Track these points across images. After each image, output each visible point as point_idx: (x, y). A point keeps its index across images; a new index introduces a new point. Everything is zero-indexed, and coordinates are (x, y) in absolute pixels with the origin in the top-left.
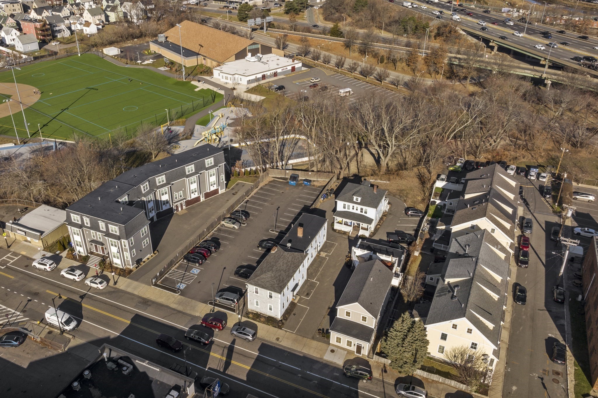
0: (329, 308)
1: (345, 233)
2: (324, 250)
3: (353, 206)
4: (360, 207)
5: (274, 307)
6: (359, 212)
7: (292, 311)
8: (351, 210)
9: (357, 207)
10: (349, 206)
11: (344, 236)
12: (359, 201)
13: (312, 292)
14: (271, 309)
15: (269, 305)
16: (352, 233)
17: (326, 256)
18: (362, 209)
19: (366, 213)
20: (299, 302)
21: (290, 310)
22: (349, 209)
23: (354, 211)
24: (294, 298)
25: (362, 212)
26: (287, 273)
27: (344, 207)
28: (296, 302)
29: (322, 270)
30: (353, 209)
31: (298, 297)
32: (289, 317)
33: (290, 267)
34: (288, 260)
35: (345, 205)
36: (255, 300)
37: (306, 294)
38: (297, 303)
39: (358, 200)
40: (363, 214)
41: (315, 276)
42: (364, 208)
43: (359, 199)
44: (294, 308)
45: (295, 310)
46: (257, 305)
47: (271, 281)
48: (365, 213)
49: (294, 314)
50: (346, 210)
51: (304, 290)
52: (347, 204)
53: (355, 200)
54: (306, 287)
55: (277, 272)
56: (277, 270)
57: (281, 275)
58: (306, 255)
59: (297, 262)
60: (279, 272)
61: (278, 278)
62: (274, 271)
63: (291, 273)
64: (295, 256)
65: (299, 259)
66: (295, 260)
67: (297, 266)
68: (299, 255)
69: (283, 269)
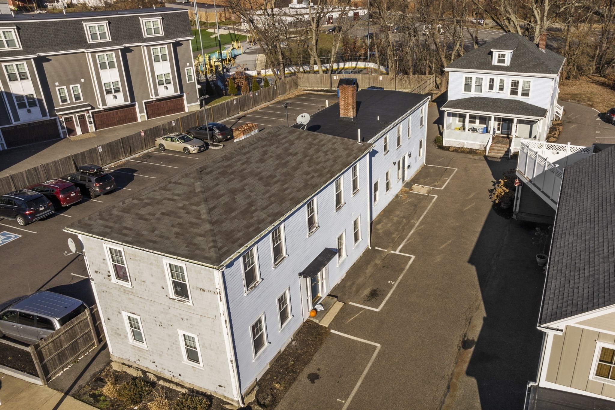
0: (466, 344)
1: (472, 152)
2: (422, 181)
3: (492, 81)
4: (508, 79)
5: (203, 346)
6: (506, 95)
7: (306, 363)
8: (486, 93)
9: (502, 81)
10: (479, 81)
11: (470, 156)
12: (507, 63)
13: (391, 286)
14: (193, 356)
15: (181, 333)
16: (490, 149)
17: (429, 192)
18: (515, 84)
19: (527, 95)
20: (337, 322)
21: (298, 357)
22: (479, 87)
23: (495, 94)
24: (319, 308)
25: (514, 92)
26: (275, 189)
27: (468, 88)
28: (325, 322)
29: (422, 223)
30: (491, 87)
31: (338, 306)
32: (286, 389)
33: (295, 169)
34: (287, 150)
35: (468, 79)
36: (125, 315)
37: (367, 292)
38: (331, 326)
39: (503, 61)
40: (519, 97)
41: (401, 239)
42: (522, 79)
43: (508, 55)
44: (317, 347)
45: (316, 357)
46: (137, 336)
47: (183, 213)
48: (523, 95)
49: (313, 377)
50: (473, 93)
51: (360, 280)
52: (474, 75)
53: (495, 62)
54: (369, 270)
55: (226, 180)
56: (230, 171)
57: (242, 190)
58: (364, 148)
59: (329, 159)
60: (235, 181)
61: (225, 199)
62: (207, 174)
63: (295, 190)
64: (322, 143)
65: (336, 154)
66: (321, 154)
67: (328, 172)
68: (339, 143)
69: (260, 173)
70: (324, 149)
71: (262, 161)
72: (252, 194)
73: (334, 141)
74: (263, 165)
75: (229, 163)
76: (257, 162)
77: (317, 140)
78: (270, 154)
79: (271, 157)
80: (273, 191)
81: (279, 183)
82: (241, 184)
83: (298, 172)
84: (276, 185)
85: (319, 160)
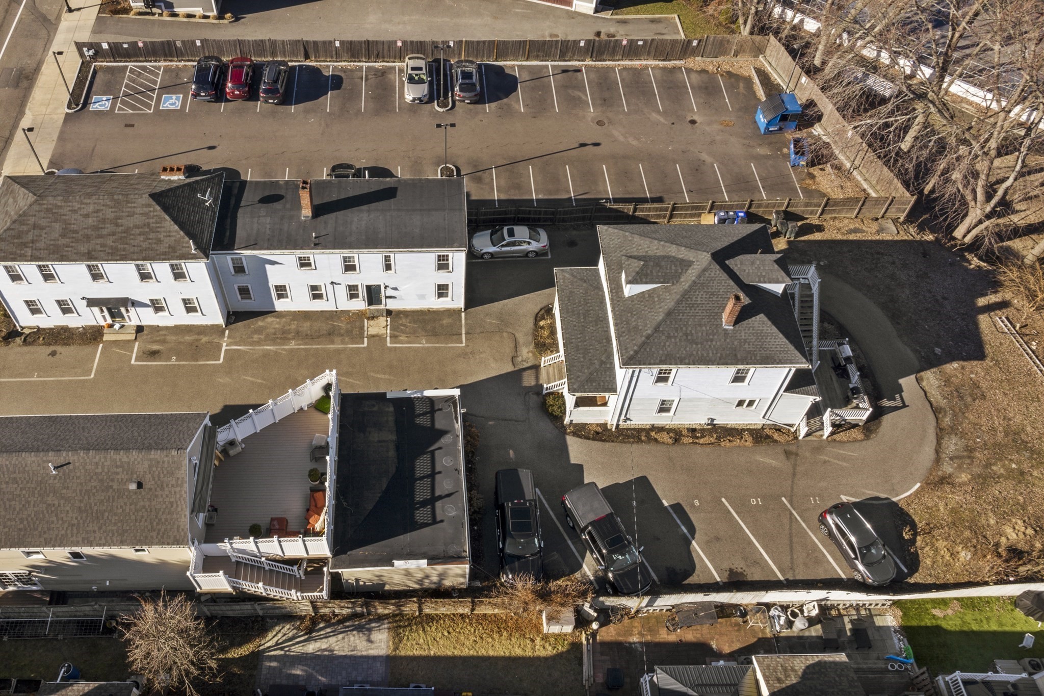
24: (116, 327)
32: (40, 344)
37: (156, 347)
44: (82, 344)
49: (52, 354)
55: (45, 215)
56: (54, 211)
57: (42, 228)
58: (190, 256)
59: (141, 246)
60: (48, 220)
61: (25, 228)
62: (39, 204)
63: (75, 251)
64: (159, 230)
65: (154, 246)
66: (142, 238)
67: (120, 255)
68: (173, 238)
69: (71, 224)
70: (152, 235)
71: (87, 216)
72: (44, 235)
73: (174, 234)
74: (82, 219)
75: (63, 204)
76: (80, 215)
77: (158, 225)
78: (100, 214)
79: (98, 217)
80: (59, 242)
81: (71, 240)
82: (47, 224)
83: (99, 241)
84: (68, 240)
85: (132, 241)
